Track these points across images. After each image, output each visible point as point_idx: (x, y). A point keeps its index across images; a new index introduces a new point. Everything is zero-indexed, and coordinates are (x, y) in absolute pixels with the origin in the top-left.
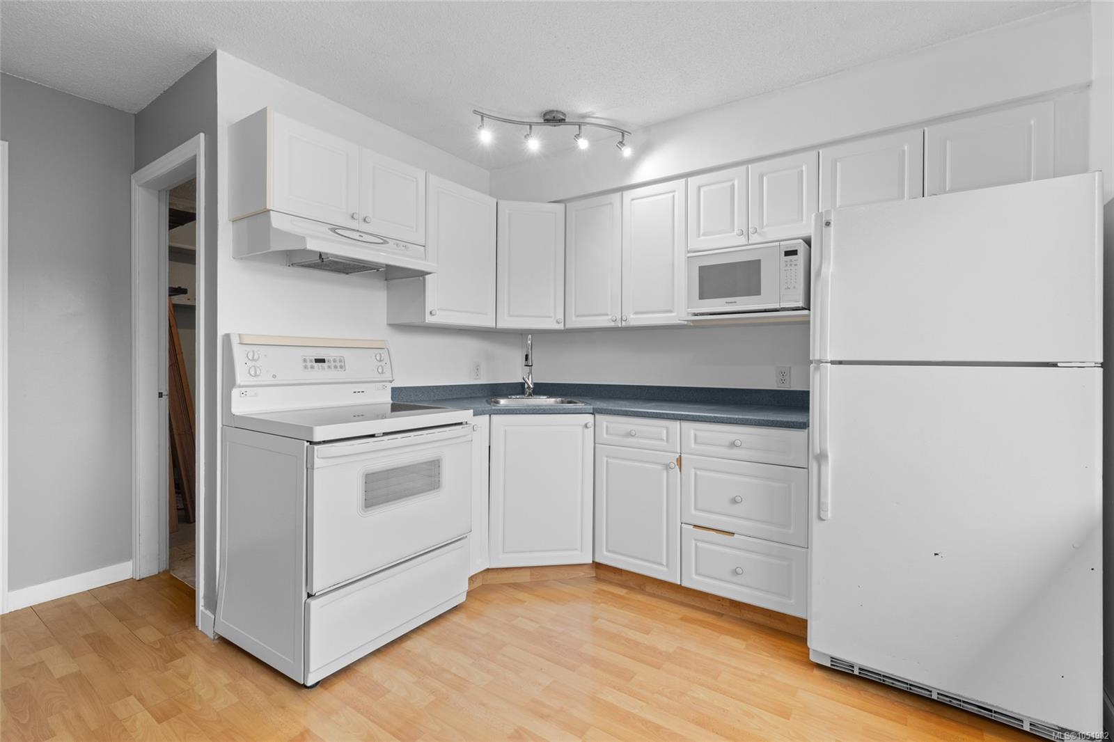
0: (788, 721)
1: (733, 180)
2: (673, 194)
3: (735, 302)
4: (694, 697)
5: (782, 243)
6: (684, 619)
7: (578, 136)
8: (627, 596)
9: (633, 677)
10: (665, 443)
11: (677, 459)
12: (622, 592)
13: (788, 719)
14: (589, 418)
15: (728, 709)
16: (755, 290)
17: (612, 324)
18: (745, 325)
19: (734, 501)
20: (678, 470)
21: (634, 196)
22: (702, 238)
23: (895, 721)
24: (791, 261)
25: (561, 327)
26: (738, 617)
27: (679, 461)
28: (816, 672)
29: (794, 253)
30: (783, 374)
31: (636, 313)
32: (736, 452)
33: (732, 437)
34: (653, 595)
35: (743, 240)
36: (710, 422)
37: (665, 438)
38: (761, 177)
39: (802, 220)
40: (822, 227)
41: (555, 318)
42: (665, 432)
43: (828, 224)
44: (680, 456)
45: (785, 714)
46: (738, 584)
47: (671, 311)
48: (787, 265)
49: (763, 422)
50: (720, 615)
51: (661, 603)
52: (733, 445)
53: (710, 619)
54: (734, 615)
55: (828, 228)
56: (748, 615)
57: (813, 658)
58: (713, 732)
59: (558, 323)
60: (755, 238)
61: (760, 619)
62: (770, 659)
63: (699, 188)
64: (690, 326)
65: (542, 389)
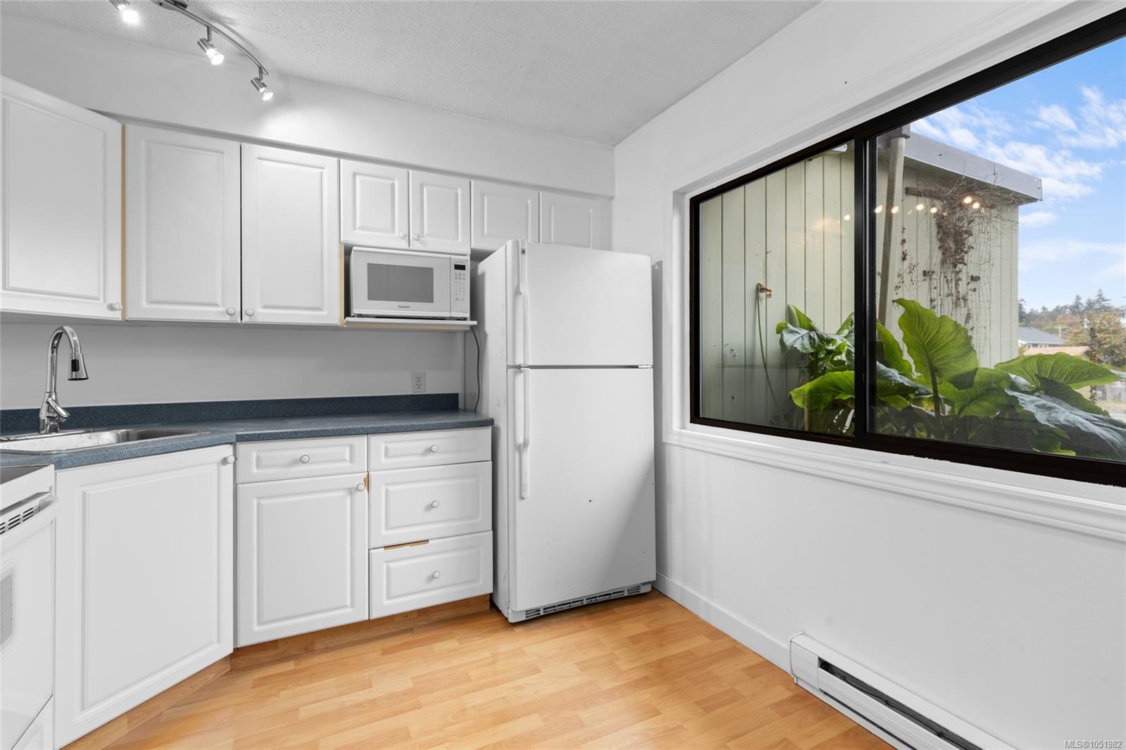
0: (541, 674)
1: (394, 179)
2: (322, 170)
3: (408, 307)
4: (474, 707)
5: (452, 256)
6: (385, 652)
7: (205, 43)
8: (299, 667)
9: (409, 732)
10: (350, 464)
11: (365, 479)
12: (289, 666)
13: (540, 672)
14: (227, 450)
15: (503, 695)
16: (428, 297)
17: (227, 319)
18: (407, 331)
19: (431, 507)
20: (367, 491)
21: (262, 155)
22: (358, 231)
23: (579, 631)
24: (460, 274)
25: (117, 316)
26: (426, 623)
27: (367, 481)
28: (518, 630)
29: (462, 267)
30: (418, 379)
31: (265, 307)
32: (431, 458)
33: (428, 444)
34: (328, 650)
35: (404, 245)
36: (407, 431)
37: (348, 458)
38: (422, 186)
39: (458, 238)
40: (518, 253)
41: (105, 301)
42: (348, 450)
43: (523, 252)
44: (368, 475)
45: (536, 670)
46: (434, 589)
47: (320, 309)
48: (456, 278)
49: (458, 424)
50: (410, 630)
51: (346, 652)
52: (430, 450)
53: (406, 638)
54: (423, 623)
55: (523, 256)
56: (435, 617)
57: (511, 620)
58: (515, 719)
59: (111, 308)
60: (416, 245)
61: (447, 614)
62: (481, 641)
63: (354, 175)
64: (344, 328)
65: (83, 419)
